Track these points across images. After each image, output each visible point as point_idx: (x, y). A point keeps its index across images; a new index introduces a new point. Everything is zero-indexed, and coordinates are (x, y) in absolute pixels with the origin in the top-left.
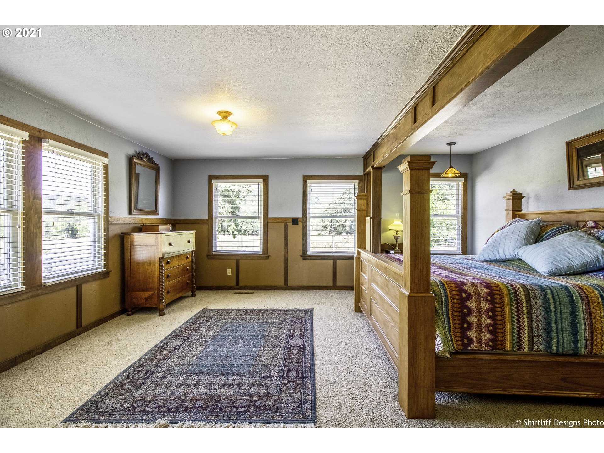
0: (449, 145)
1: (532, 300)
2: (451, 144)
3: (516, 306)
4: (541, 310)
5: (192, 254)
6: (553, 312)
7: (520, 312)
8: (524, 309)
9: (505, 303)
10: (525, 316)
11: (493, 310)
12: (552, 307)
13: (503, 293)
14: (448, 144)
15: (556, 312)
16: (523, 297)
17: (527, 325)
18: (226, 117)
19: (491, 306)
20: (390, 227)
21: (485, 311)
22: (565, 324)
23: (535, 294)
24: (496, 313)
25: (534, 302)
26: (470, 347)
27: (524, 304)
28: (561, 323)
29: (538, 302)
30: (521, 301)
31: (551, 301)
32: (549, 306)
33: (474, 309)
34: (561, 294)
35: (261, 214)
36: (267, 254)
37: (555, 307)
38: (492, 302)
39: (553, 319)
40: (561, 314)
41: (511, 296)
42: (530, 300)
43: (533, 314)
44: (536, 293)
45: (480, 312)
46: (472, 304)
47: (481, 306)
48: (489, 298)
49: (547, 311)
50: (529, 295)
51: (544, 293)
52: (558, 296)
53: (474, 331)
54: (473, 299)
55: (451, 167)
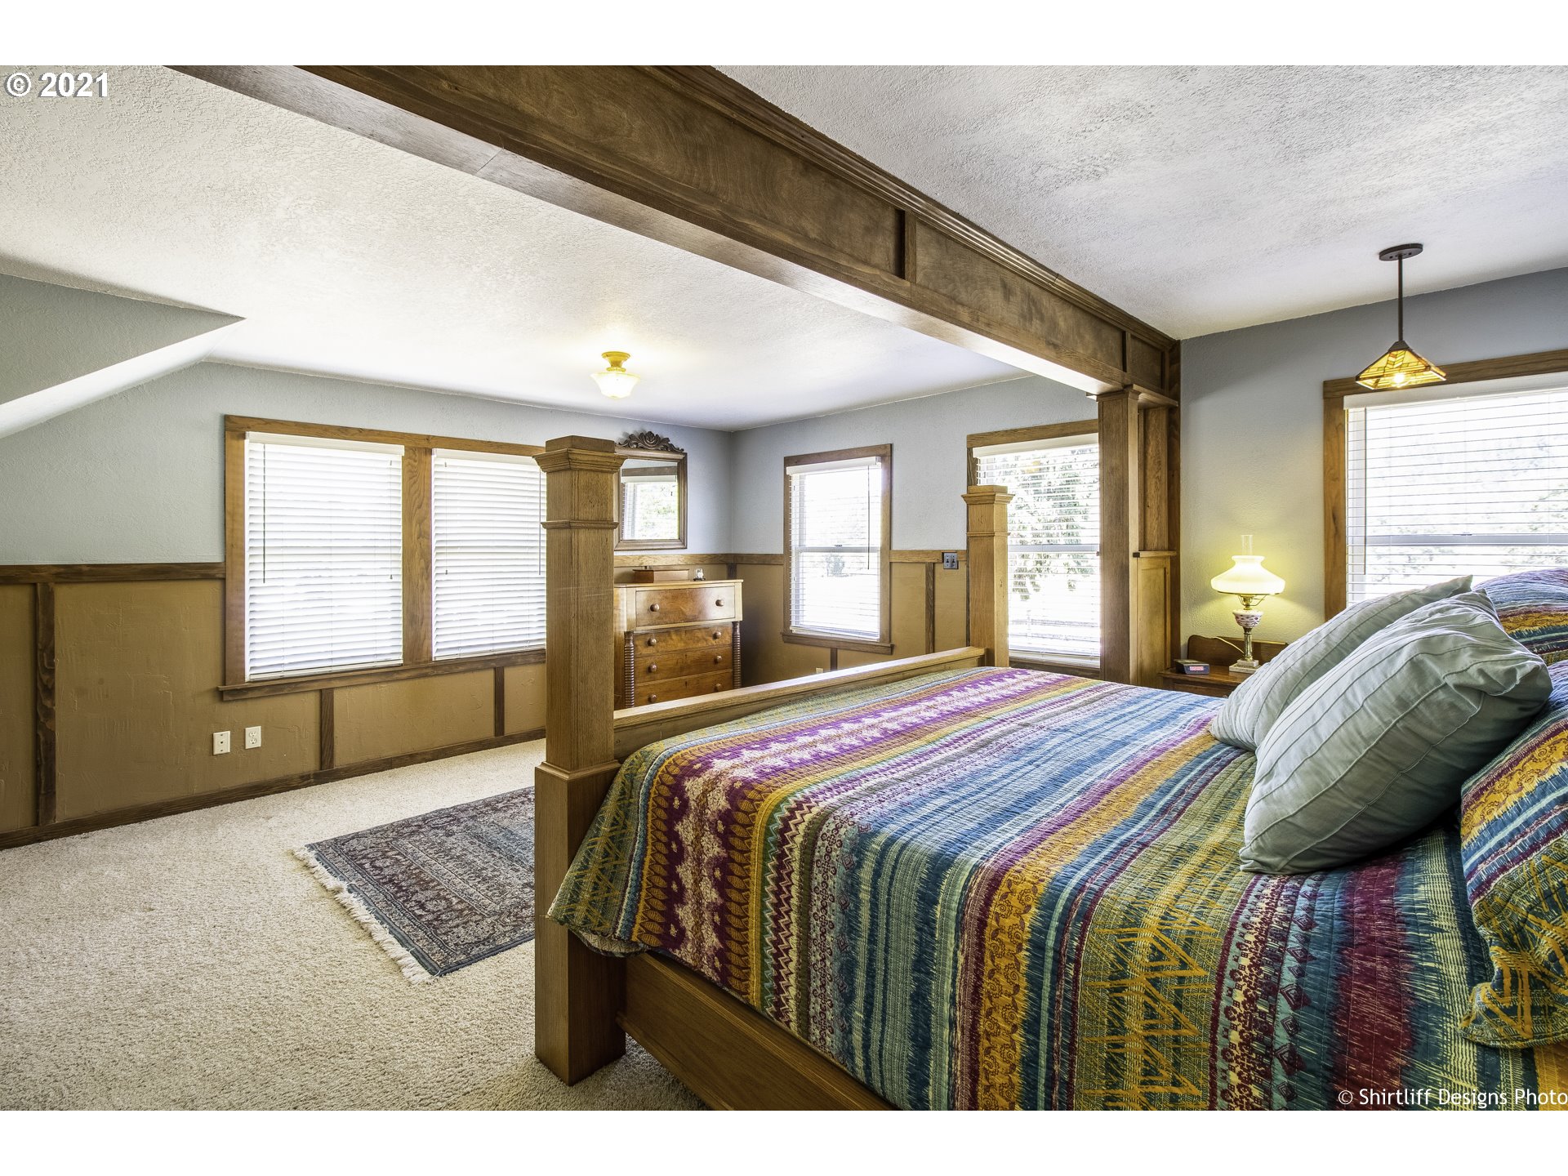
0: (1391, 258)
1: (816, 870)
2: (1399, 253)
3: (775, 874)
4: (834, 916)
5: (734, 629)
6: (865, 934)
7: (782, 897)
8: (794, 893)
9: (752, 856)
10: (794, 916)
11: (722, 864)
12: (865, 914)
13: (753, 825)
14: (1385, 255)
15: (872, 939)
16: (797, 853)
17: (794, 947)
18: (616, 364)
19: (723, 854)
20: (1217, 584)
21: (708, 863)
22: (896, 994)
23: (828, 853)
24: (729, 878)
25: (820, 878)
26: (678, 951)
27: (795, 877)
28: (885, 982)
29: (830, 883)
30: (789, 862)
31: (865, 896)
32: (857, 908)
33: (690, 848)
34: (902, 881)
35: (877, 541)
36: (890, 641)
37: (874, 917)
38: (725, 839)
39: (862, 959)
40: (886, 951)
41: (770, 839)
42: (811, 870)
43: (812, 919)
44: (834, 853)
45: (699, 859)
46: (686, 830)
47: (703, 843)
48: (721, 828)
49: (851, 927)
50: (813, 854)
51: (855, 859)
52: (891, 884)
53: (689, 908)
54: (691, 818)
55: (1400, 346)
